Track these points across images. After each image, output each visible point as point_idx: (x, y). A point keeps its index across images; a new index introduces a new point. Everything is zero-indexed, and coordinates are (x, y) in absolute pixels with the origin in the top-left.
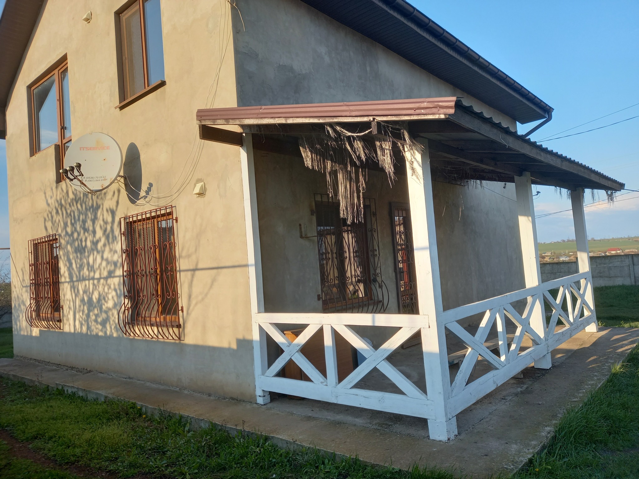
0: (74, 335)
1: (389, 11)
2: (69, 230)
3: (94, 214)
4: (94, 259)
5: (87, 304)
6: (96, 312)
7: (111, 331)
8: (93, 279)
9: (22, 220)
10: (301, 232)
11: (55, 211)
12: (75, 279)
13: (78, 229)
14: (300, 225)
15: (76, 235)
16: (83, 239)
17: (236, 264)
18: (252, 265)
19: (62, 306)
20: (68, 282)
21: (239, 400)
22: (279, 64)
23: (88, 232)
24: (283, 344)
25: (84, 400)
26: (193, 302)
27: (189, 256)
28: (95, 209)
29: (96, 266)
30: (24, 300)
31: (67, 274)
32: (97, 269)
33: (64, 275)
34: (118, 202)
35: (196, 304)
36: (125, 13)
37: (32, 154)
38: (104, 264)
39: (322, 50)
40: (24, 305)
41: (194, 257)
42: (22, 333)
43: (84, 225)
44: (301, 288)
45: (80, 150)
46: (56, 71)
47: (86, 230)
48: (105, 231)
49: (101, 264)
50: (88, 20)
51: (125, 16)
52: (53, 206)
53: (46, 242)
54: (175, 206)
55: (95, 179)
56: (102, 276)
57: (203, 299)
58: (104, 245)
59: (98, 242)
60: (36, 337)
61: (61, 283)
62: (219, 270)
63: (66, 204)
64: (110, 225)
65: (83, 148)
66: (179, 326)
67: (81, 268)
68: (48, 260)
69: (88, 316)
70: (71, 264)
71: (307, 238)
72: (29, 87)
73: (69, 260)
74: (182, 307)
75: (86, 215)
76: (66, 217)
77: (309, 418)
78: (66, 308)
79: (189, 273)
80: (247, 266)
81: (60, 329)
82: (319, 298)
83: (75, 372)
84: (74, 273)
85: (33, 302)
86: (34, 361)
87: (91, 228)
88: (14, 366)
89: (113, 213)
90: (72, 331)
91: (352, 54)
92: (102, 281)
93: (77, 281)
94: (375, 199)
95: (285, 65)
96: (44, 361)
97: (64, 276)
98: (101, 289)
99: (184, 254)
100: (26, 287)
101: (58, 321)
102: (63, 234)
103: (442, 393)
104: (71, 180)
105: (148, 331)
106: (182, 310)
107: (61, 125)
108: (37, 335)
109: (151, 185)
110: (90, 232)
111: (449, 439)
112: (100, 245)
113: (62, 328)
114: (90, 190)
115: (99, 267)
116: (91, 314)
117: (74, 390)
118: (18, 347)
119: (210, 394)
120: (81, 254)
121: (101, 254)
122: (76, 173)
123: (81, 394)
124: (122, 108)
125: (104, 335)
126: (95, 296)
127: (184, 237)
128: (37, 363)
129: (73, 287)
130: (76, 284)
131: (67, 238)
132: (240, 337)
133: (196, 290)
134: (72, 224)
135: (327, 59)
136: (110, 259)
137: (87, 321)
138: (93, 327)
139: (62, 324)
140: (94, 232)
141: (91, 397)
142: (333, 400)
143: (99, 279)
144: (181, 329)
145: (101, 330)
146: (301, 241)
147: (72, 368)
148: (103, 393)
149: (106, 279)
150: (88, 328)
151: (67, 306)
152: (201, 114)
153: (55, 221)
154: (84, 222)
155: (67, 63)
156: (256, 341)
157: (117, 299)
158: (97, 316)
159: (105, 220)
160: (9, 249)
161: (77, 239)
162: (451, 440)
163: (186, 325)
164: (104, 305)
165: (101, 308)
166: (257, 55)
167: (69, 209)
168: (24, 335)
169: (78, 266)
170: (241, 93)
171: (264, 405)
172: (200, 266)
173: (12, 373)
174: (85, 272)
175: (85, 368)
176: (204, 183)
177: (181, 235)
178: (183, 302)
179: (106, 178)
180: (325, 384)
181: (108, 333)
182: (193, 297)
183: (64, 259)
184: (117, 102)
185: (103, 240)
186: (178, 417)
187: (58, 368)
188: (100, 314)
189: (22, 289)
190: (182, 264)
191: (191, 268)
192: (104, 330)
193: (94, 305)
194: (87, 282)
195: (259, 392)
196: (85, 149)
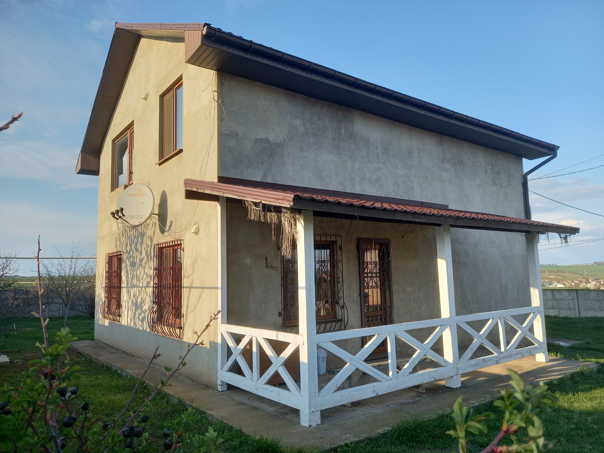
0: (127, 328)
1: (352, 90)
2: (128, 248)
3: (142, 239)
4: (140, 272)
5: (135, 305)
6: (139, 312)
7: (146, 327)
8: (139, 287)
9: (104, 238)
10: (267, 263)
11: (121, 234)
12: (129, 286)
13: (133, 249)
14: (266, 258)
15: (131, 253)
16: (135, 257)
17: (212, 286)
18: (219, 288)
19: (122, 305)
20: (126, 288)
21: (208, 386)
22: (256, 138)
23: (138, 252)
24: (232, 347)
25: (120, 376)
26: (189, 311)
27: (188, 277)
28: (143, 235)
29: (141, 278)
30: (102, 298)
31: (125, 282)
32: (141, 280)
33: (124, 281)
34: (154, 232)
35: (190, 313)
36: (166, 96)
37: (112, 190)
38: (145, 276)
39: (298, 123)
40: (102, 301)
41: (191, 278)
42: (100, 323)
43: (136, 246)
44: (263, 306)
45: (128, 196)
46: (129, 131)
47: (137, 250)
48: (147, 252)
49: (143, 276)
50: (145, 99)
51: (166, 98)
52: (121, 230)
53: (115, 256)
54: (183, 240)
55: (136, 217)
56: (144, 286)
57: (194, 310)
58: (146, 263)
59: (143, 259)
60: (106, 326)
61: (122, 287)
62: (203, 289)
63: (128, 230)
64: (150, 248)
65: (130, 195)
66: (180, 328)
67: (133, 278)
68: (115, 270)
69: (135, 314)
70: (128, 274)
71: (271, 267)
72: (114, 141)
73: (127, 271)
74: (183, 314)
75: (138, 239)
76: (127, 240)
77: (242, 403)
78: (123, 307)
79: (188, 289)
80: (217, 288)
81: (119, 322)
82: (280, 314)
83: (126, 356)
84: (129, 281)
85: (107, 300)
86: (104, 345)
87: (140, 249)
88: (91, 347)
89: (151, 239)
90: (126, 324)
91: (326, 121)
92: (143, 289)
93: (131, 287)
94: (341, 236)
95: (262, 139)
96: (110, 346)
97: (124, 283)
98: (142, 295)
99: (186, 275)
100: (103, 288)
101: (118, 316)
102: (125, 251)
103: (308, 392)
104: (117, 219)
105: (165, 330)
106: (183, 316)
107: (129, 171)
108: (107, 325)
109: (172, 222)
110: (139, 252)
111: (310, 426)
112: (144, 262)
113: (120, 322)
114: (131, 225)
115: (142, 278)
116: (136, 313)
117: (117, 368)
118: (97, 333)
119: (194, 380)
120: (133, 267)
121: (144, 269)
122: (120, 214)
123: (119, 371)
124: (160, 164)
125: (142, 330)
126: (139, 300)
127: (187, 262)
128: (106, 346)
129: (128, 292)
130: (130, 289)
131: (127, 255)
132: (212, 340)
133: (191, 302)
134: (130, 245)
135: (302, 129)
136: (148, 273)
137: (134, 317)
138: (137, 323)
139: (120, 318)
140: (141, 252)
141: (124, 374)
142: (255, 392)
143: (142, 287)
144: (181, 331)
145: (141, 326)
146: (267, 270)
147: (125, 352)
148: (130, 372)
149: (145, 287)
150: (135, 323)
151: (124, 306)
152: (187, 182)
153: (121, 241)
154: (136, 244)
155: (133, 128)
156: (219, 344)
157: (150, 303)
158: (139, 314)
159: (147, 244)
160: (96, 258)
161: (132, 256)
162: (312, 427)
163: (184, 328)
164: (144, 307)
165: (142, 309)
166: (237, 134)
167: (129, 233)
168: (100, 324)
169: (132, 276)
170: (222, 163)
171: (221, 392)
172: (194, 285)
173: (87, 352)
174: (135, 281)
175: (131, 354)
176: (198, 225)
177: (185, 261)
178: (184, 310)
179: (143, 217)
180: (252, 379)
181: (145, 328)
182: (189, 307)
183: (125, 270)
184: (157, 160)
185: (145, 258)
186: (164, 394)
187: (117, 352)
188: (141, 314)
189: (101, 289)
190: (185, 282)
191: (189, 286)
192: (142, 326)
193: (138, 306)
194: (136, 288)
195: (219, 383)
196: (131, 195)
